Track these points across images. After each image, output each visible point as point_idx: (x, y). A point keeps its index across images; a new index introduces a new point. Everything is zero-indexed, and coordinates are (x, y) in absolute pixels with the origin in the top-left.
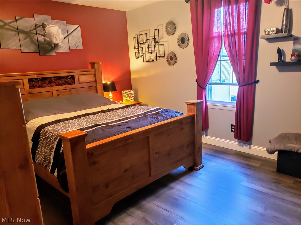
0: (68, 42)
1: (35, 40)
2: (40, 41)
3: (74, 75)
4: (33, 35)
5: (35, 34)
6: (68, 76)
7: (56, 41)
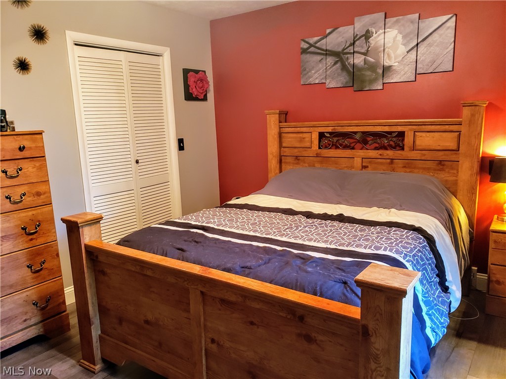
0: (415, 60)
1: (349, 64)
2: (356, 66)
3: (404, 132)
4: (347, 56)
5: (350, 53)
6: (390, 133)
7: (388, 61)
